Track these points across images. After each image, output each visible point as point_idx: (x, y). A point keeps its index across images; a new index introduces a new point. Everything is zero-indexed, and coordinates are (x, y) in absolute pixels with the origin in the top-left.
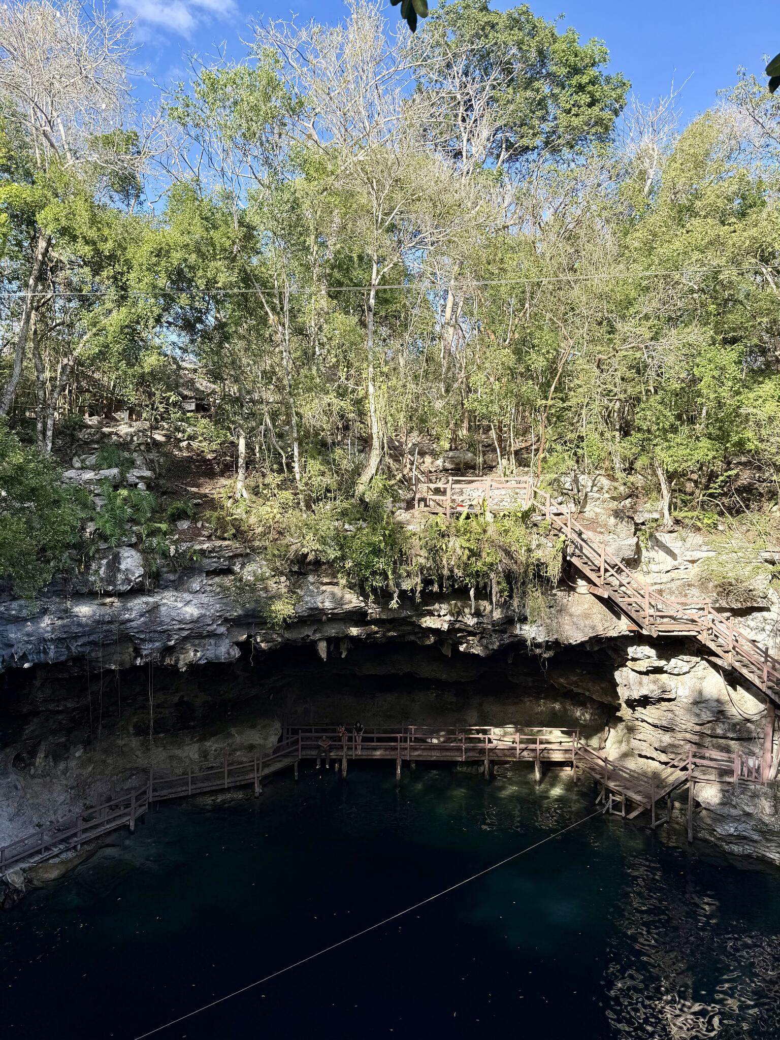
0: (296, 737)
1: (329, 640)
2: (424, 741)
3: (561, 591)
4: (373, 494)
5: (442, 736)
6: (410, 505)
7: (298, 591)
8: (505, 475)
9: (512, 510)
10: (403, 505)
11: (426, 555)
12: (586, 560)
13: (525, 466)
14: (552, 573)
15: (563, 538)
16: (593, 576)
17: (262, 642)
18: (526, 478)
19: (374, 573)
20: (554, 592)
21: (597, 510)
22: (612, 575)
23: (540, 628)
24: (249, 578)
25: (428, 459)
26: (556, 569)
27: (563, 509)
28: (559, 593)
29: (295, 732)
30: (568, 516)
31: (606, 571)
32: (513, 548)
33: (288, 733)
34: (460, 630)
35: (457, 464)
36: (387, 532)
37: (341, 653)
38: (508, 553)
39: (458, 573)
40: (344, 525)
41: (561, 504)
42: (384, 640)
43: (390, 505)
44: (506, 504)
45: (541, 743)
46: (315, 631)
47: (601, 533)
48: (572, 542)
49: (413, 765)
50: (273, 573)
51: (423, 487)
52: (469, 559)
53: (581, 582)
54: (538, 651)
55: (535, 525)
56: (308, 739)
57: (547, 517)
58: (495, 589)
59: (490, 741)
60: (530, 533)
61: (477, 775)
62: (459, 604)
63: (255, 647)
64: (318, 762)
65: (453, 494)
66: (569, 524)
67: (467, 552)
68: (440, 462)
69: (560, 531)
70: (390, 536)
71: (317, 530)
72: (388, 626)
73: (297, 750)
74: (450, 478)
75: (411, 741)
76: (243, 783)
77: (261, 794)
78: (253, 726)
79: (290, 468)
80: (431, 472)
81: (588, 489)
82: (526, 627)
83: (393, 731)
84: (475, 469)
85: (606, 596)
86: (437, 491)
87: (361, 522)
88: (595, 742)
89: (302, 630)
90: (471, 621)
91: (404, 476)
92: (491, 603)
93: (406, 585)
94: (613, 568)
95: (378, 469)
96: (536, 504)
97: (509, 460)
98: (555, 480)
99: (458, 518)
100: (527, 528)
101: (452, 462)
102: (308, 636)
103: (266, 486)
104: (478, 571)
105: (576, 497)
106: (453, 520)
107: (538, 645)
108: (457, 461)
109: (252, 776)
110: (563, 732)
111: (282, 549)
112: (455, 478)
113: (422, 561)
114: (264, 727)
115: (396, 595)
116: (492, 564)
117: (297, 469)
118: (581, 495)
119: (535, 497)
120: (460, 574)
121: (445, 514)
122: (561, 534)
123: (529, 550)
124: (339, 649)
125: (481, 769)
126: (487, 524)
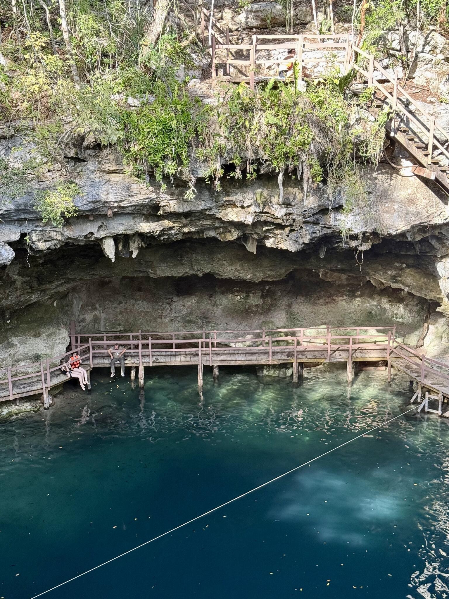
0: (86, 345)
1: (117, 238)
2: (227, 346)
3: (382, 173)
4: (161, 59)
5: (248, 340)
6: (206, 74)
7: (77, 181)
8: (321, 32)
9: (329, 76)
10: (198, 73)
11: (226, 134)
12: (412, 136)
13: (345, 21)
14: (373, 152)
15: (387, 109)
16: (419, 155)
17: (39, 240)
18: (346, 36)
19: (165, 158)
20: (375, 175)
21: (428, 75)
22: (442, 153)
23: (357, 218)
24: (16, 165)
25: (228, 13)
26: (378, 148)
27: (389, 74)
28: (380, 177)
29: (85, 340)
30: (394, 82)
31: (435, 148)
32: (329, 124)
33: (77, 342)
34: (266, 223)
35: (263, 20)
36: (179, 107)
37: (132, 252)
38: (323, 129)
39: (264, 155)
40: (127, 99)
41: (386, 68)
42: (180, 237)
43: (182, 73)
44: (321, 69)
45: (354, 343)
46: (100, 227)
47: (432, 103)
48: (398, 114)
49: (216, 371)
50: (45, 160)
51: (221, 49)
52: (276, 139)
53: (405, 163)
54: (354, 243)
55: (356, 95)
56: (100, 347)
57: (370, 85)
58: (307, 173)
59: (299, 343)
60: (349, 104)
61: (285, 378)
62: (265, 193)
63: (31, 248)
64: (112, 371)
65: (258, 59)
66: (395, 93)
67: (274, 129)
68: (241, 18)
69: (384, 101)
70: (182, 112)
71: (94, 105)
72: (184, 221)
73: (88, 359)
74: (254, 37)
75: (213, 346)
76: (30, 394)
77: (51, 405)
78: (37, 335)
79: (55, 25)
80: (230, 31)
81: (419, 49)
82: (341, 217)
83: (193, 337)
84: (284, 26)
85: (433, 178)
86: (240, 55)
87: (147, 95)
88: (413, 339)
89: (85, 227)
90: (279, 212)
91: (198, 35)
92: (302, 190)
93: (204, 173)
94: (443, 145)
95: (165, 26)
96: (357, 68)
97: (325, 13)
98: (380, 38)
99: (263, 88)
100: (345, 98)
101: (256, 17)
102: (92, 234)
103: (28, 48)
104: (287, 153)
105: (405, 59)
106: (258, 91)
107: (354, 237)
108: (263, 15)
109: (39, 386)
110: (378, 331)
111: (54, 129)
112: (261, 37)
113: (222, 141)
114: (50, 335)
115: (192, 184)
116: (303, 144)
117: (64, 27)
118: (411, 56)
119: (356, 60)
120: (266, 157)
121: (248, 83)
122: (385, 106)
123: (347, 126)
124: (129, 248)
125: (289, 372)
126: (299, 94)
